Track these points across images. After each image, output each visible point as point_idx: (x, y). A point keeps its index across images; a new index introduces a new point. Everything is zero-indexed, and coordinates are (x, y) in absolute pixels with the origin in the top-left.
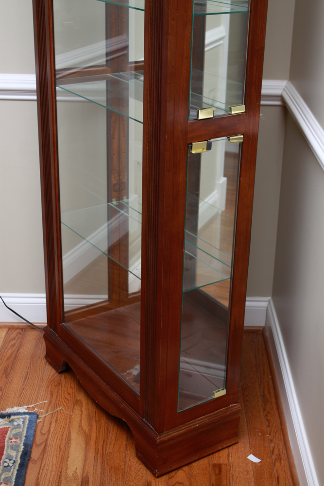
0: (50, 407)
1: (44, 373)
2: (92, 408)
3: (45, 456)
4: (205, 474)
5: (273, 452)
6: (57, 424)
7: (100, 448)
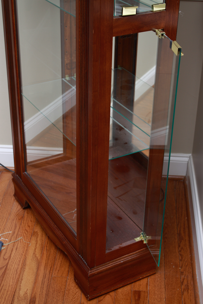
0: (13, 237)
1: (12, 209)
2: (45, 239)
3: (4, 278)
4: (127, 299)
5: (182, 283)
6: (17, 251)
7: (47, 273)
